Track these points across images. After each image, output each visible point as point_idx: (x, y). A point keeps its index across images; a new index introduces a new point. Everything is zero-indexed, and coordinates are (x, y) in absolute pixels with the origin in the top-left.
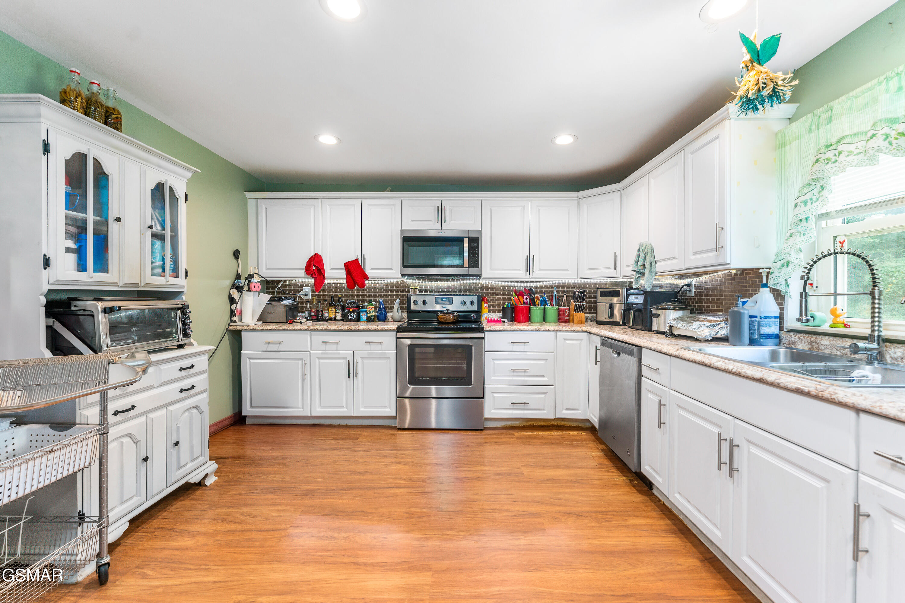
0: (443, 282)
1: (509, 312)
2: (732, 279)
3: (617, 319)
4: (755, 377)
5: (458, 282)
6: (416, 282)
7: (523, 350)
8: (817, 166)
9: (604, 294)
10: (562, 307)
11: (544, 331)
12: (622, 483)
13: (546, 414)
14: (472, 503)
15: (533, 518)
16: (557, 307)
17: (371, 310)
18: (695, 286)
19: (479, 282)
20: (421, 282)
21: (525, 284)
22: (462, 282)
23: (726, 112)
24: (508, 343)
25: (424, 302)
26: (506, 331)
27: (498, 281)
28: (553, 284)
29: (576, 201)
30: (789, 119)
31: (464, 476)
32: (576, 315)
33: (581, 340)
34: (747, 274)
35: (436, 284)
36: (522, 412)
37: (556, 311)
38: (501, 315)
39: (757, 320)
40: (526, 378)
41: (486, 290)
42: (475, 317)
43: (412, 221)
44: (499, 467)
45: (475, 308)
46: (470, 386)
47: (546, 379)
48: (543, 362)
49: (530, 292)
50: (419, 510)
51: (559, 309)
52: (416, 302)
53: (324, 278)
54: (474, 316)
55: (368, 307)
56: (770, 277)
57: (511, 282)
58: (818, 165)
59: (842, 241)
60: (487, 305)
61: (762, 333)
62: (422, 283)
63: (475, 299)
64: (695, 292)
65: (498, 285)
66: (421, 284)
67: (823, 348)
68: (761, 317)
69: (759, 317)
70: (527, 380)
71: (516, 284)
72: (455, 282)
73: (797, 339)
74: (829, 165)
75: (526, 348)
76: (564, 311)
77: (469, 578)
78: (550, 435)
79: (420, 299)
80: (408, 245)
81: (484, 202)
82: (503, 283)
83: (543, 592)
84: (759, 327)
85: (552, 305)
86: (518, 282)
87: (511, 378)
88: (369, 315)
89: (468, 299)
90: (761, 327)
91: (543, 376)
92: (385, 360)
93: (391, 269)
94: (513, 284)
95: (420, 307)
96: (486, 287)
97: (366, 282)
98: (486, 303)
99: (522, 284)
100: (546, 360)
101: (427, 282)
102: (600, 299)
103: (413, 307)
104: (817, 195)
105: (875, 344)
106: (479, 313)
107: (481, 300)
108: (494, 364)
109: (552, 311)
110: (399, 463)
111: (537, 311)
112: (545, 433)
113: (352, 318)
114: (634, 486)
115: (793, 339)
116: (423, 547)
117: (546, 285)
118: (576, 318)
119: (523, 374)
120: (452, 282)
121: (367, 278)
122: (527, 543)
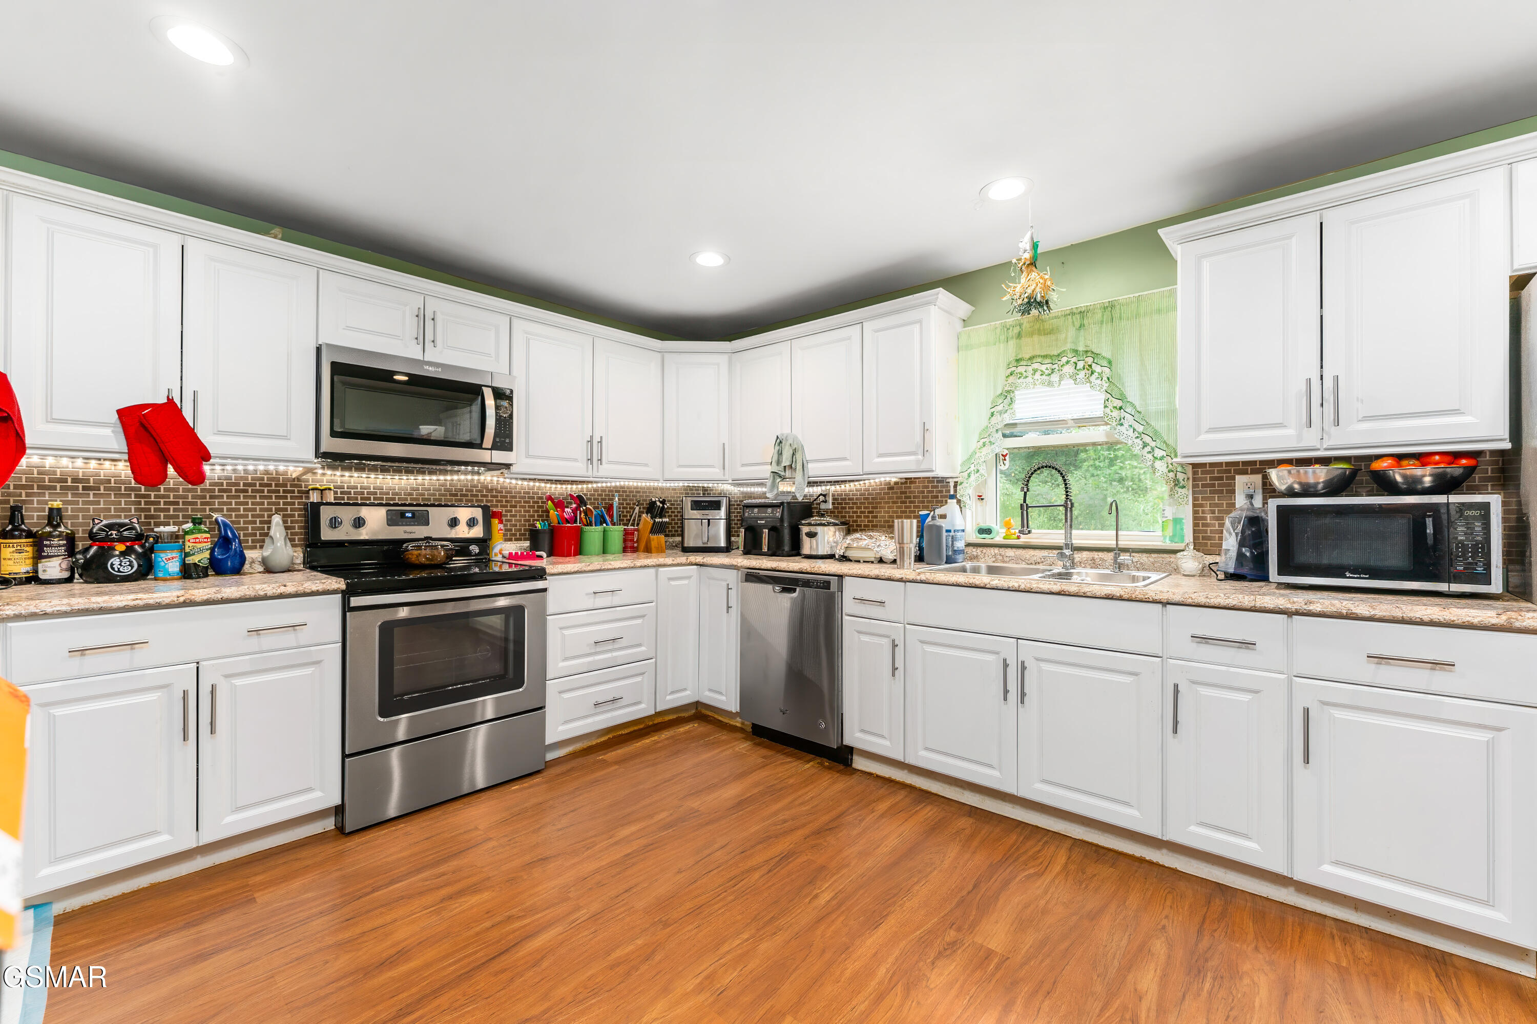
0: (397, 477)
1: (545, 541)
2: (891, 488)
3: (720, 543)
4: (1053, 591)
5: (434, 477)
6: (324, 474)
7: (609, 605)
8: (1011, 379)
9: (697, 505)
10: (630, 527)
11: (641, 567)
12: (814, 771)
13: (643, 709)
14: (694, 886)
15: (793, 860)
16: (622, 528)
17: (199, 546)
18: (833, 495)
19: (479, 480)
20: (338, 473)
21: (564, 486)
22: (442, 478)
23: (936, 297)
24: (587, 594)
25: (359, 523)
26: (585, 572)
27: (516, 479)
28: (607, 487)
29: (659, 355)
30: (964, 320)
31: (622, 854)
32: (653, 540)
33: (689, 578)
34: (911, 483)
35: (378, 481)
36: (609, 715)
37: (622, 534)
38: (527, 544)
39: (951, 534)
40: (615, 654)
41: (492, 496)
42: (477, 551)
43: (348, 328)
44: (651, 816)
45: (477, 532)
46: (521, 690)
47: (643, 648)
48: (639, 621)
49: (580, 500)
50: (631, 948)
51: (625, 530)
52: (335, 523)
53: (20, 449)
54: (474, 549)
55: (187, 537)
56: (958, 487)
57: (540, 480)
58: (1011, 377)
59: (1004, 454)
60: (501, 526)
61: (956, 548)
62: (342, 476)
63: (478, 513)
64: (833, 504)
65: (515, 488)
66: (339, 479)
67: (1008, 560)
68: (954, 531)
69: (952, 531)
70: (616, 657)
71: (548, 485)
72: (427, 477)
73: (979, 553)
74: (1021, 380)
75: (617, 599)
76: (633, 534)
77: (840, 984)
78: (657, 742)
79: (346, 514)
80: (344, 383)
81: (516, 322)
82: (525, 483)
83: (922, 935)
84: (953, 542)
85: (614, 524)
86: (551, 481)
87: (590, 659)
88: (190, 560)
89: (464, 514)
90: (954, 543)
91: (639, 645)
92: (309, 671)
93: (285, 438)
94: (543, 485)
95: (345, 533)
96: (492, 490)
97: (206, 468)
98: (501, 522)
99: (559, 486)
100: (643, 616)
101: (356, 474)
102: (690, 513)
103: (327, 534)
104: (1006, 407)
105: (1070, 551)
106: (484, 543)
107: (489, 515)
108: (563, 636)
109: (616, 532)
110: (461, 893)
111: (593, 534)
112: (647, 741)
113: (127, 570)
114: (829, 768)
115: (975, 553)
116: (725, 993)
117: (596, 490)
118: (654, 544)
119: (610, 647)
120: (420, 478)
121: (207, 456)
122: (832, 895)
